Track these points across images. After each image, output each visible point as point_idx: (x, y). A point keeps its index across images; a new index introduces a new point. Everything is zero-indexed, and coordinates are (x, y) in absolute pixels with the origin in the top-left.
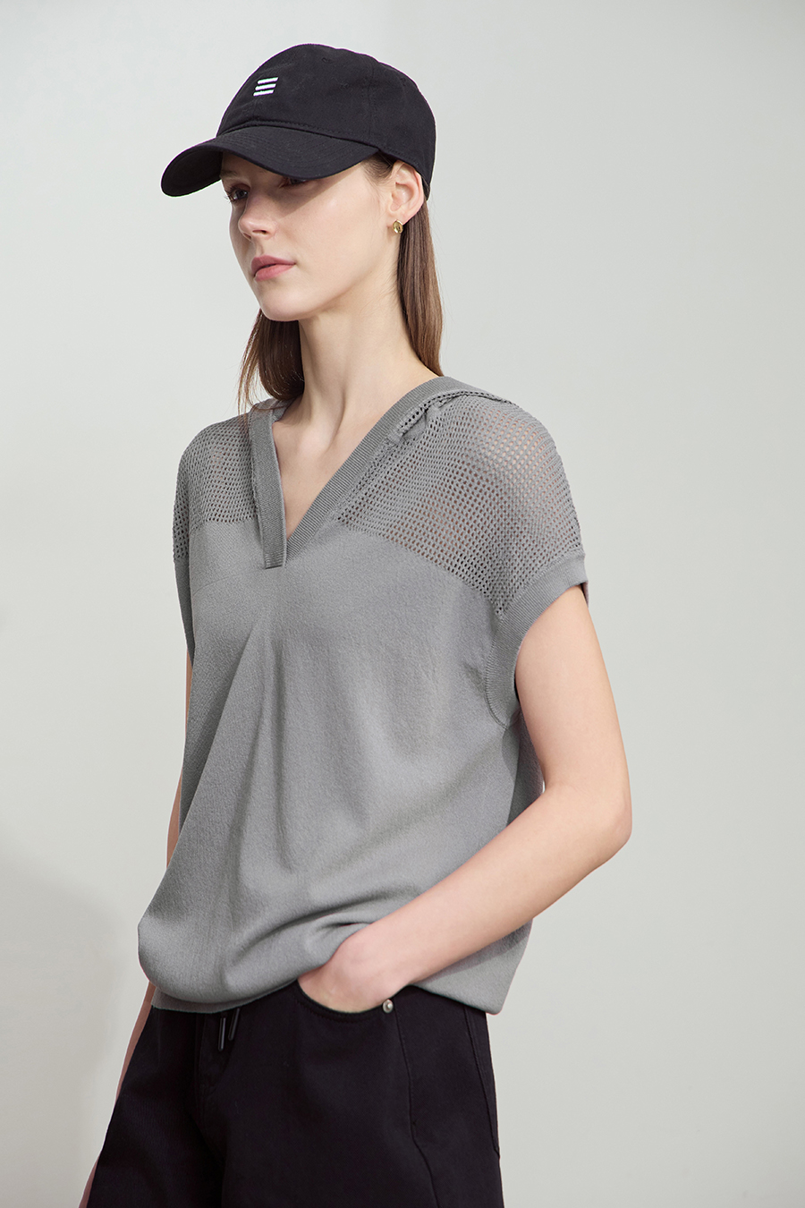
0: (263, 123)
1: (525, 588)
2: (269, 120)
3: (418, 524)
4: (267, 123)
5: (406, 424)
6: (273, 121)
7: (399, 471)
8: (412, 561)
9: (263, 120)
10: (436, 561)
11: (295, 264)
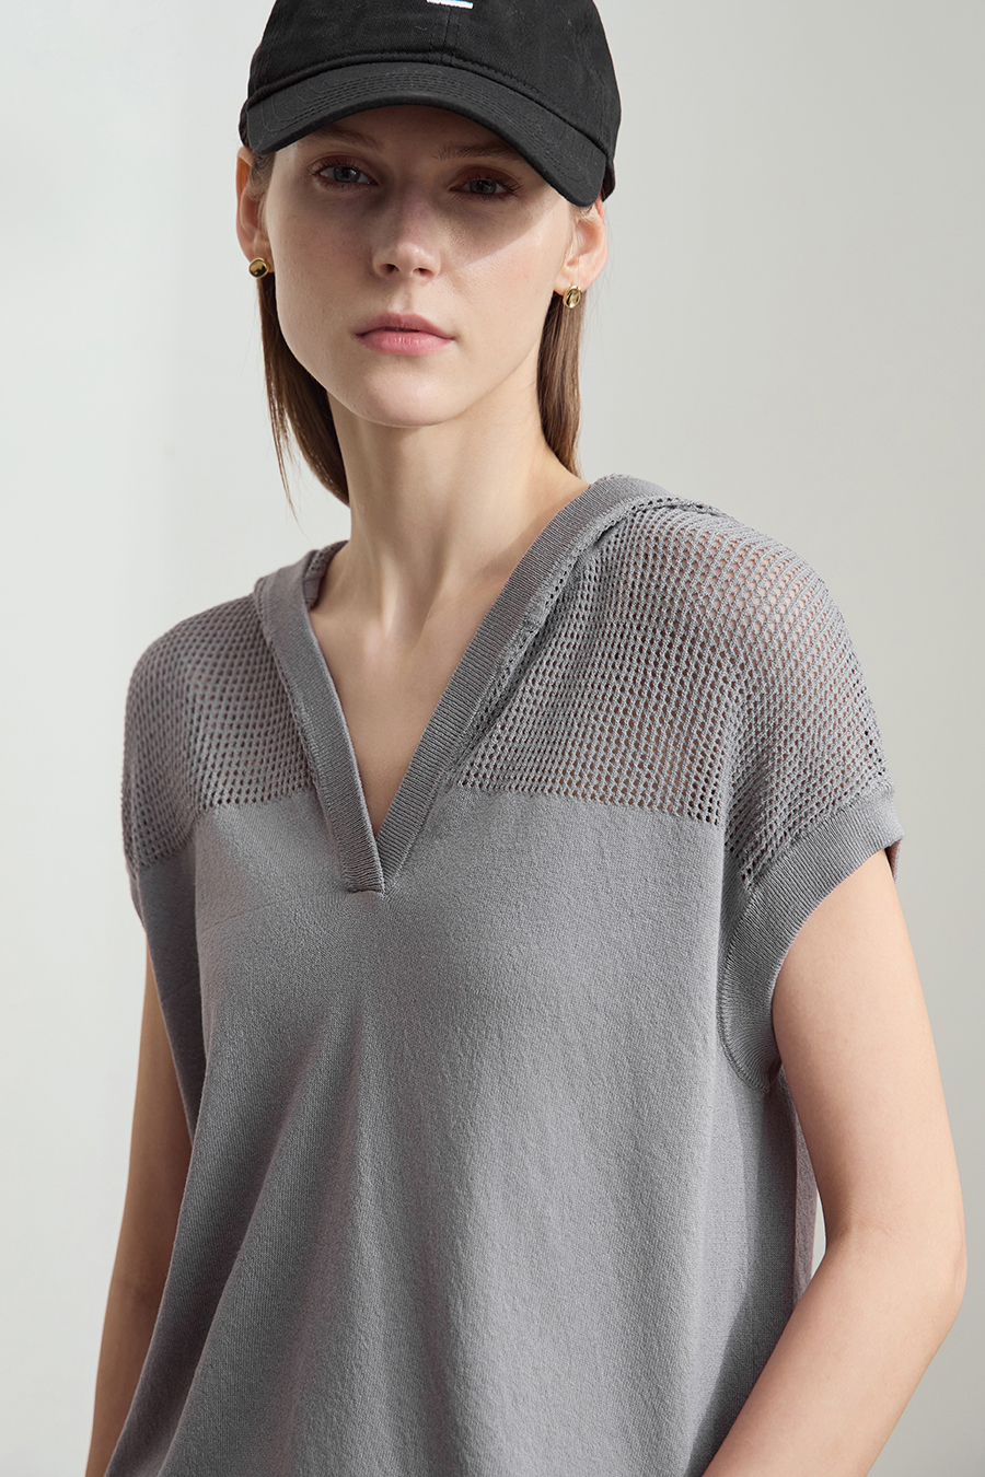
6: (482, 65)
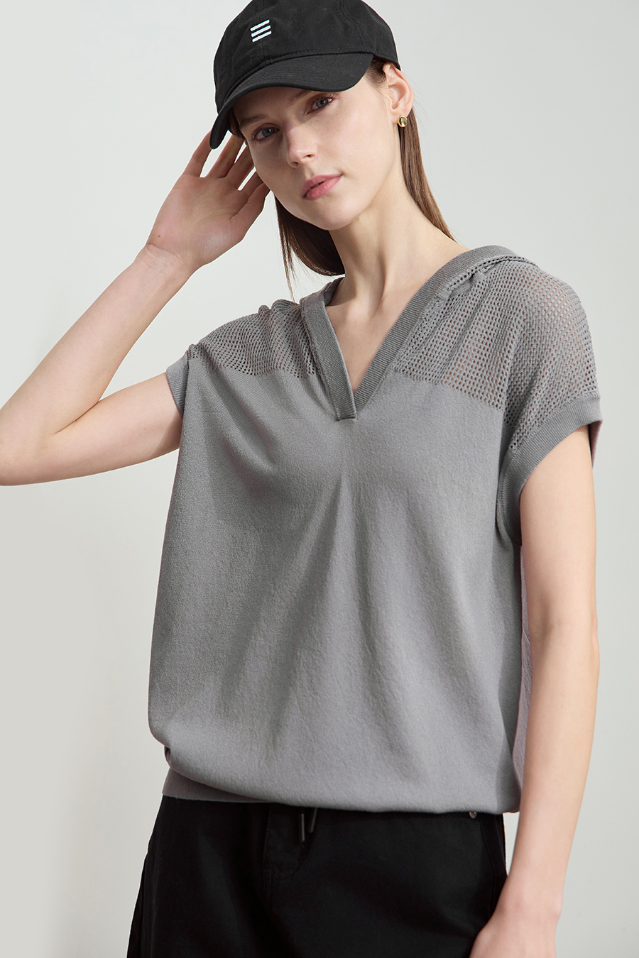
0: (276, 59)
1: (539, 426)
2: (281, 56)
3: (477, 374)
4: (279, 59)
5: (455, 284)
7: (452, 327)
8: (476, 407)
9: (276, 57)
10: (497, 406)
11: (341, 175)
